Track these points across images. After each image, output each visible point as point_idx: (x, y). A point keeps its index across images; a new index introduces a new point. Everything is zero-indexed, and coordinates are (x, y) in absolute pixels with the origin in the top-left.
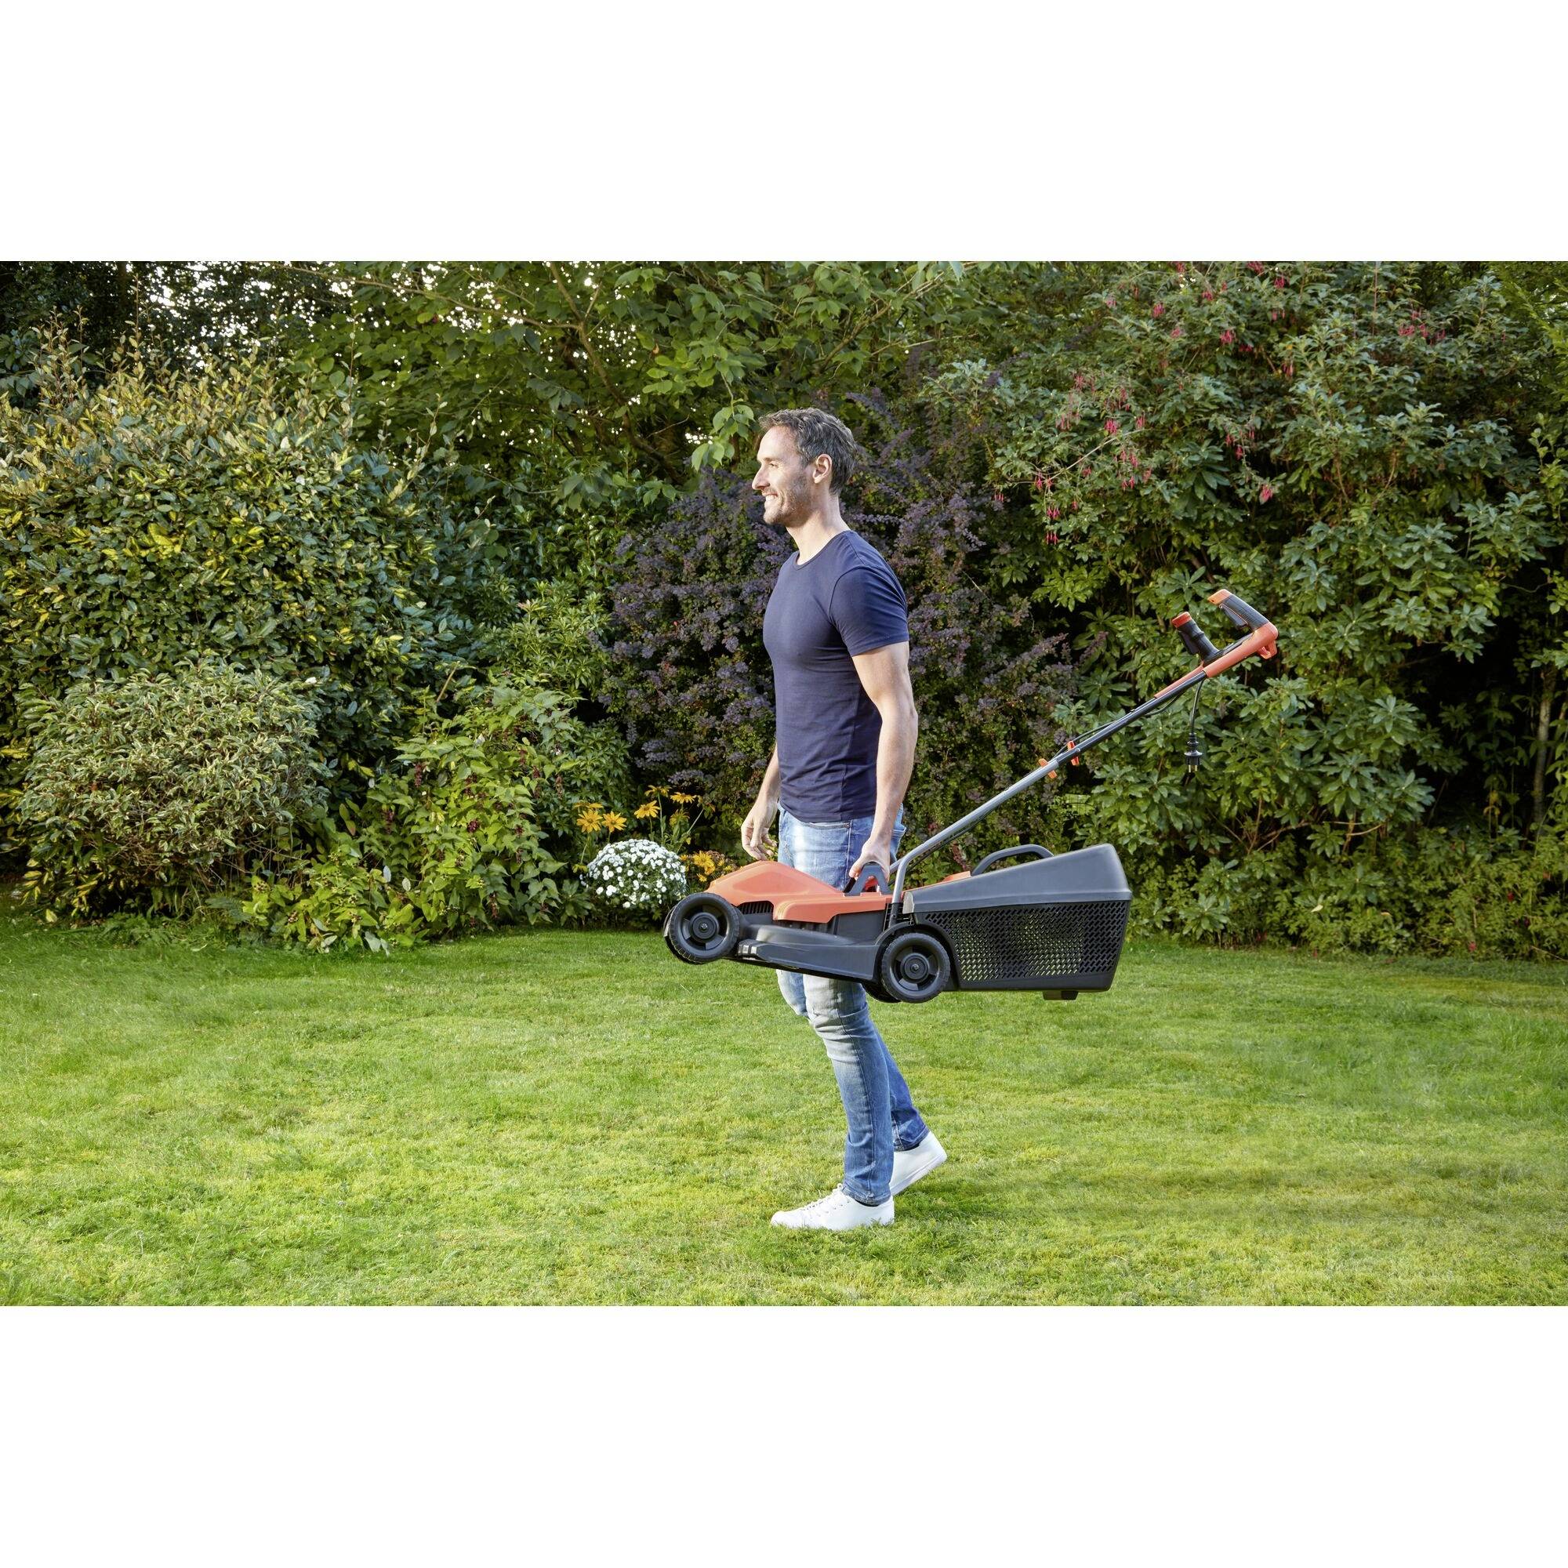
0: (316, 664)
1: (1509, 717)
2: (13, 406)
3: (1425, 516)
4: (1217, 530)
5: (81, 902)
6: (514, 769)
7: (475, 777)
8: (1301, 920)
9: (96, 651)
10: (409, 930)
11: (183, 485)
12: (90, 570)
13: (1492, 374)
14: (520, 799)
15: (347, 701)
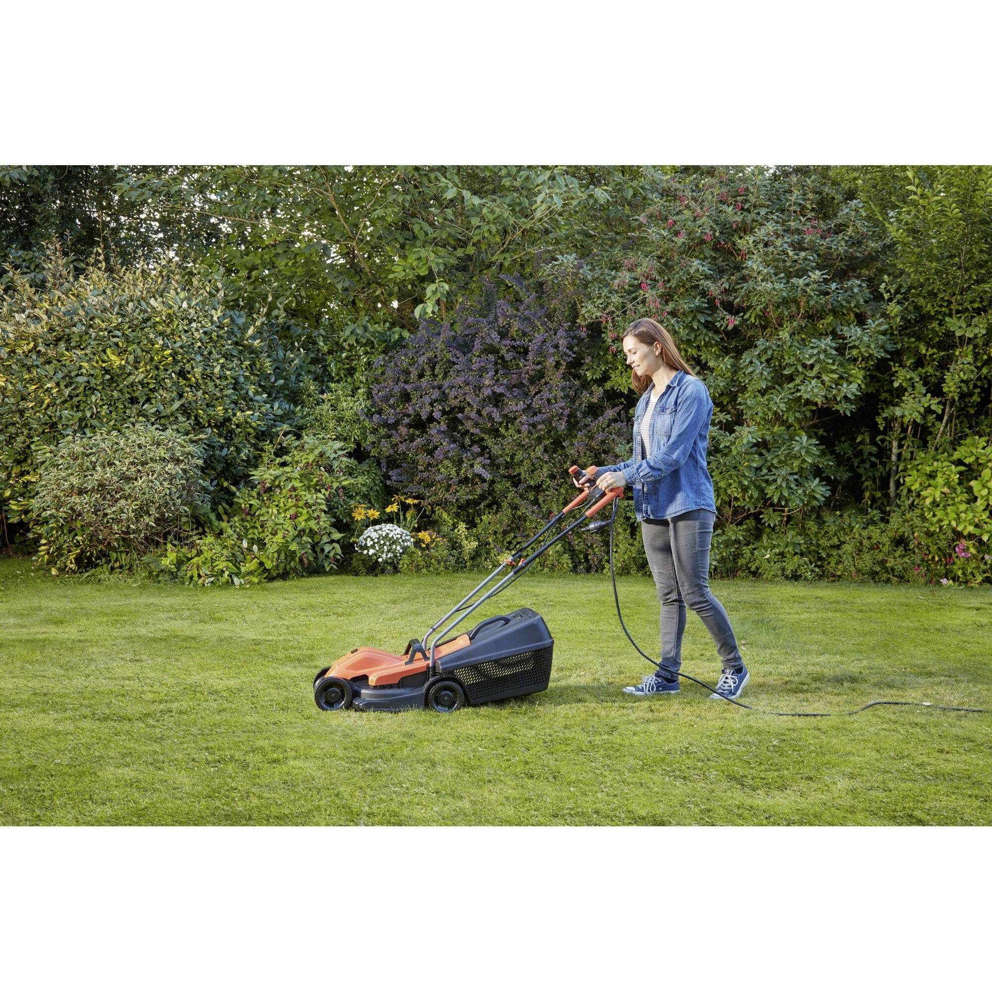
0: (204, 427)
1: (875, 449)
2: (31, 286)
3: (821, 335)
4: (706, 345)
5: (71, 563)
6: (316, 485)
7: (294, 489)
8: (758, 563)
9: (76, 420)
10: (256, 574)
11: (126, 327)
12: (73, 374)
13: (858, 255)
14: (319, 501)
15: (222, 448)
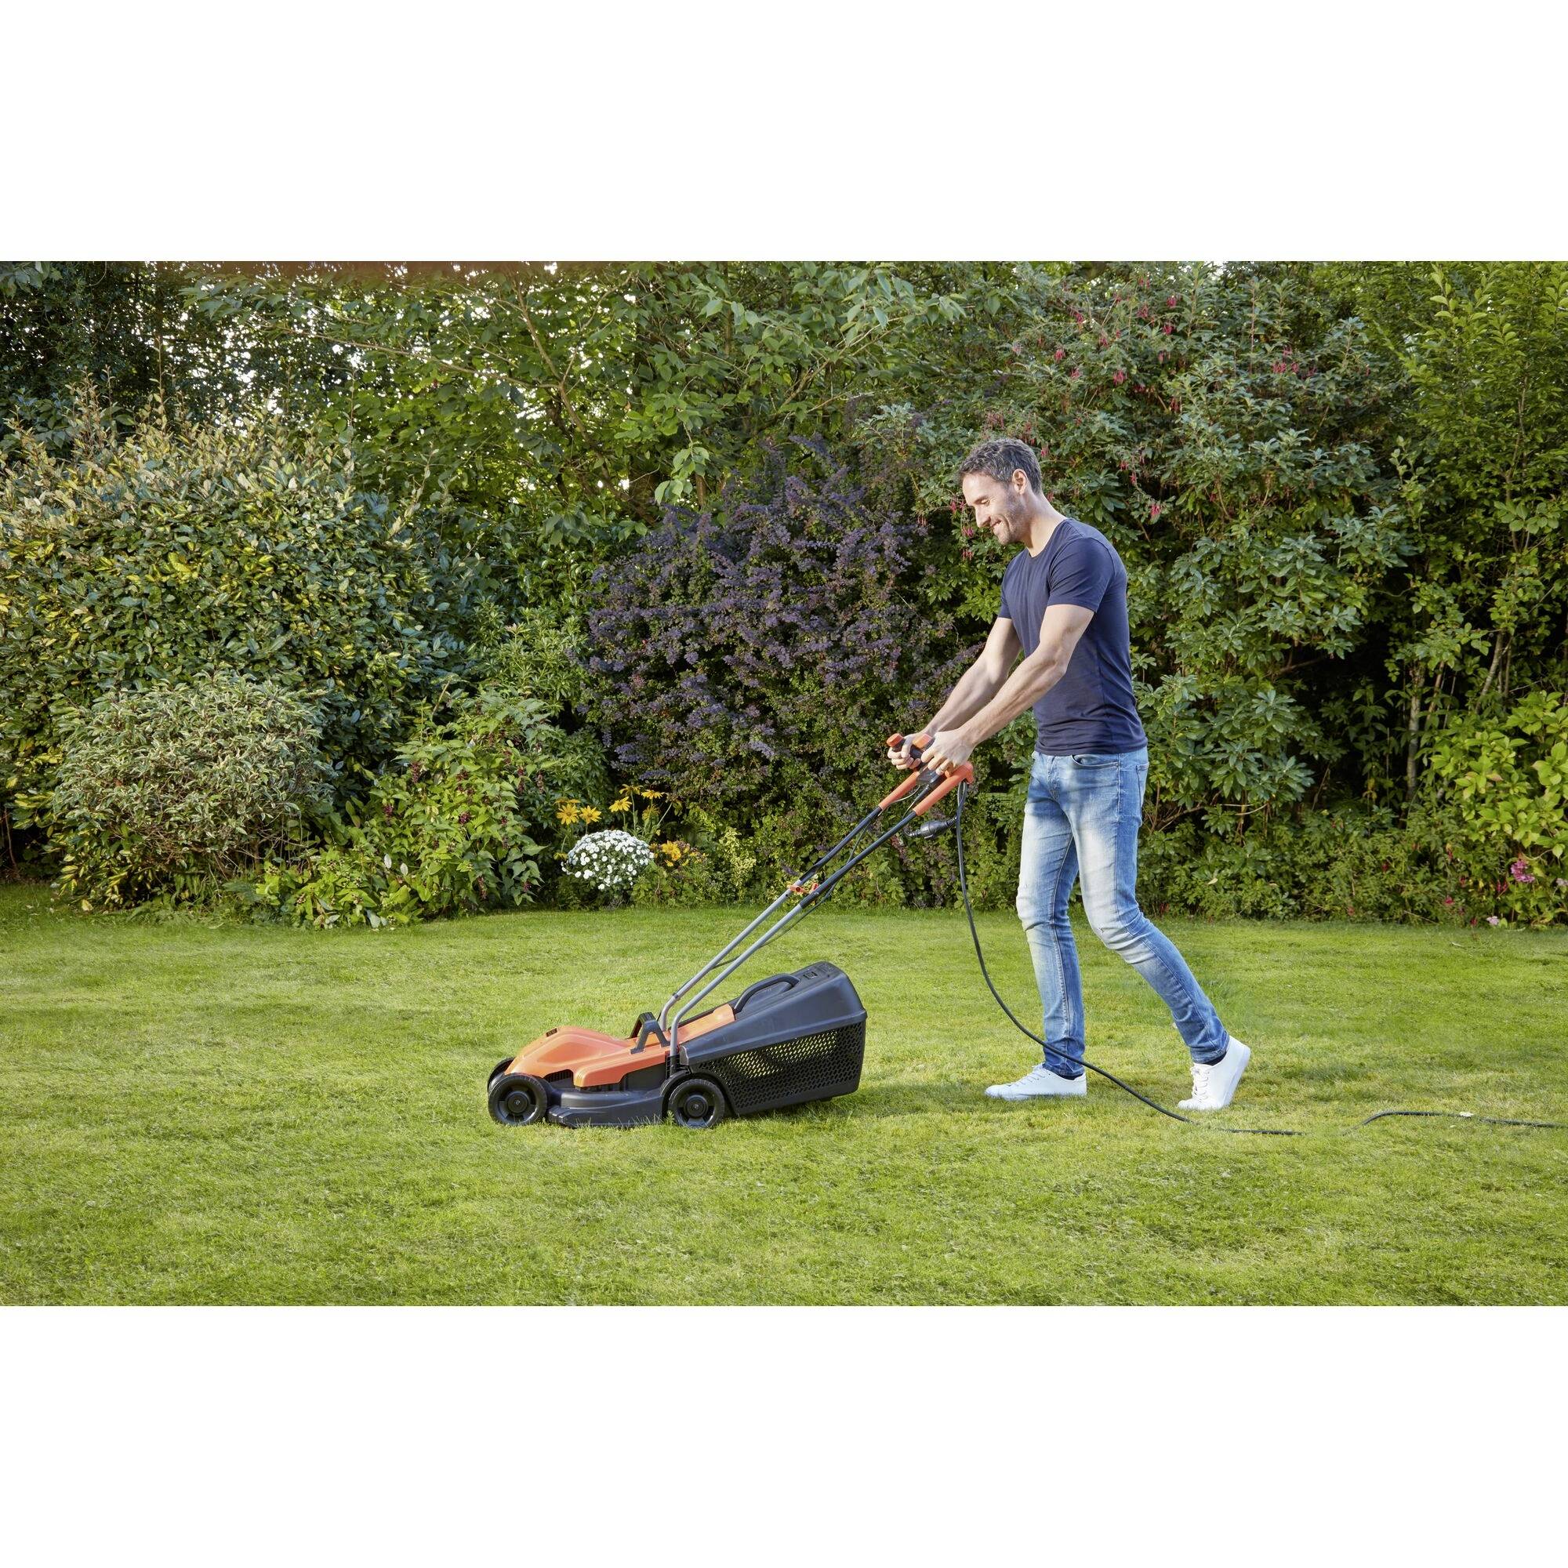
0: (323, 677)
1: (1383, 711)
2: (49, 455)
3: (1298, 531)
5: (113, 892)
6: (500, 768)
7: (465, 775)
8: (1198, 891)
9: (121, 666)
10: (405, 909)
11: (200, 519)
12: (116, 594)
13: (1357, 404)
14: (504, 793)
15: (351, 710)
